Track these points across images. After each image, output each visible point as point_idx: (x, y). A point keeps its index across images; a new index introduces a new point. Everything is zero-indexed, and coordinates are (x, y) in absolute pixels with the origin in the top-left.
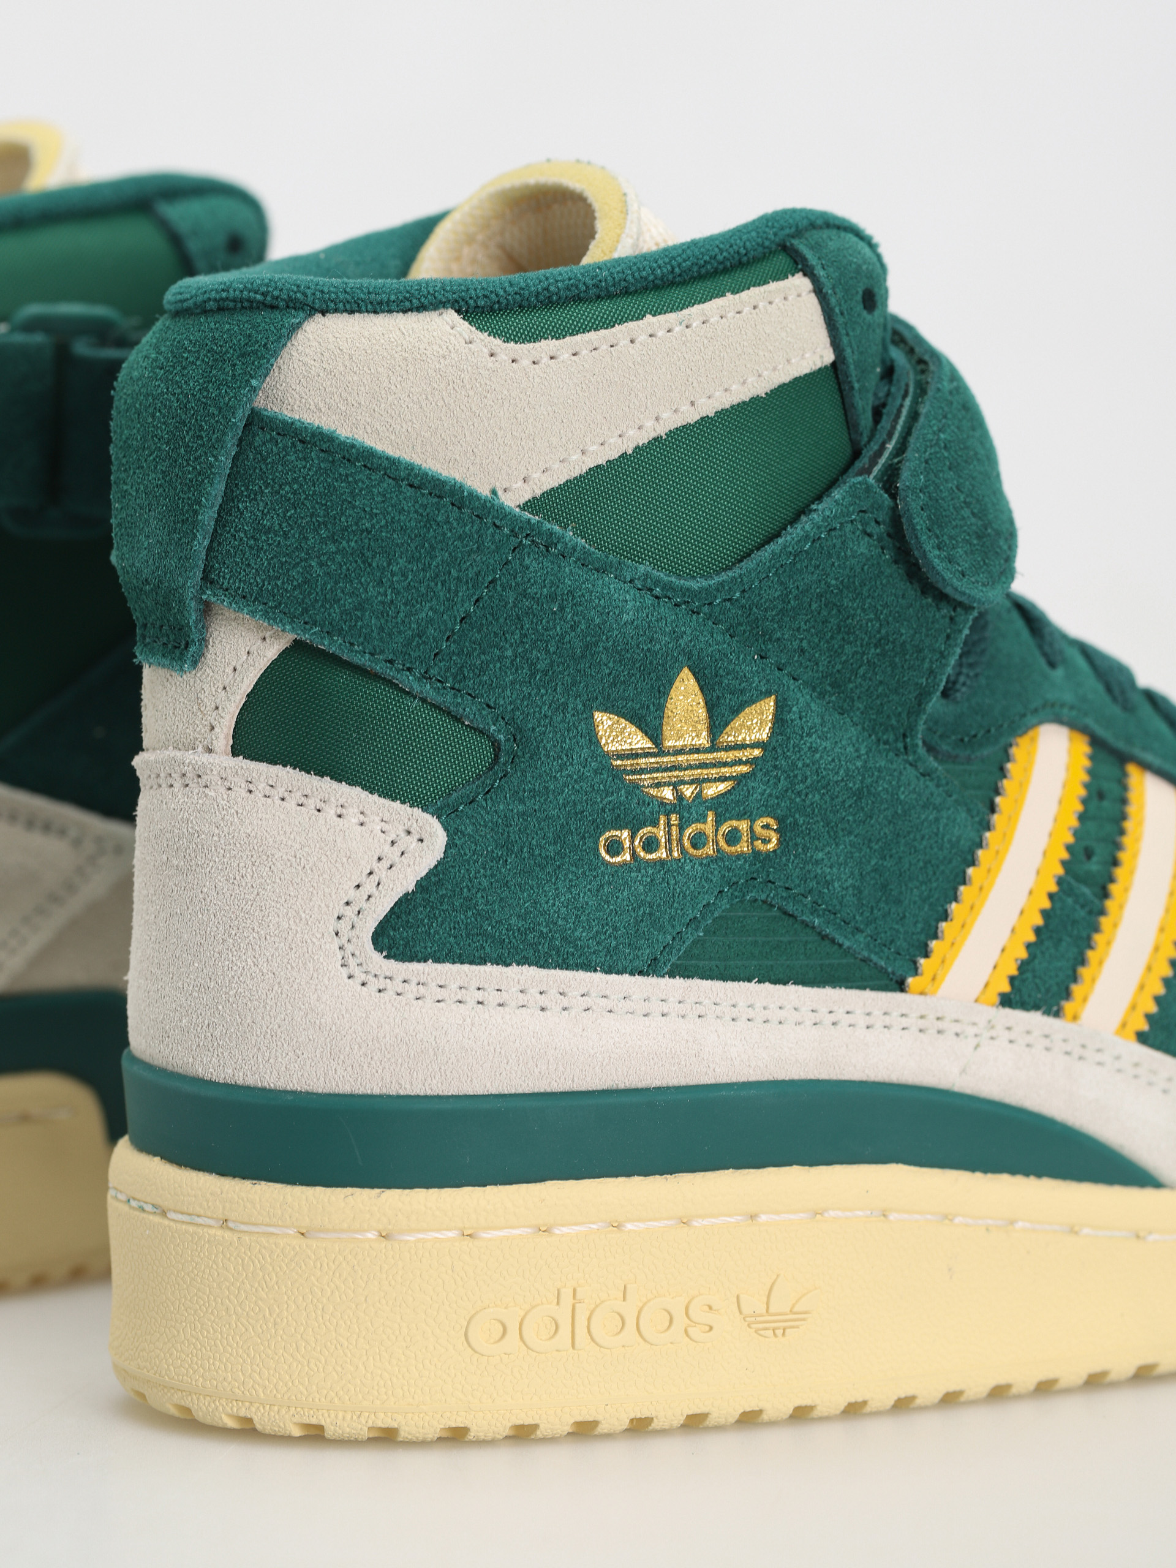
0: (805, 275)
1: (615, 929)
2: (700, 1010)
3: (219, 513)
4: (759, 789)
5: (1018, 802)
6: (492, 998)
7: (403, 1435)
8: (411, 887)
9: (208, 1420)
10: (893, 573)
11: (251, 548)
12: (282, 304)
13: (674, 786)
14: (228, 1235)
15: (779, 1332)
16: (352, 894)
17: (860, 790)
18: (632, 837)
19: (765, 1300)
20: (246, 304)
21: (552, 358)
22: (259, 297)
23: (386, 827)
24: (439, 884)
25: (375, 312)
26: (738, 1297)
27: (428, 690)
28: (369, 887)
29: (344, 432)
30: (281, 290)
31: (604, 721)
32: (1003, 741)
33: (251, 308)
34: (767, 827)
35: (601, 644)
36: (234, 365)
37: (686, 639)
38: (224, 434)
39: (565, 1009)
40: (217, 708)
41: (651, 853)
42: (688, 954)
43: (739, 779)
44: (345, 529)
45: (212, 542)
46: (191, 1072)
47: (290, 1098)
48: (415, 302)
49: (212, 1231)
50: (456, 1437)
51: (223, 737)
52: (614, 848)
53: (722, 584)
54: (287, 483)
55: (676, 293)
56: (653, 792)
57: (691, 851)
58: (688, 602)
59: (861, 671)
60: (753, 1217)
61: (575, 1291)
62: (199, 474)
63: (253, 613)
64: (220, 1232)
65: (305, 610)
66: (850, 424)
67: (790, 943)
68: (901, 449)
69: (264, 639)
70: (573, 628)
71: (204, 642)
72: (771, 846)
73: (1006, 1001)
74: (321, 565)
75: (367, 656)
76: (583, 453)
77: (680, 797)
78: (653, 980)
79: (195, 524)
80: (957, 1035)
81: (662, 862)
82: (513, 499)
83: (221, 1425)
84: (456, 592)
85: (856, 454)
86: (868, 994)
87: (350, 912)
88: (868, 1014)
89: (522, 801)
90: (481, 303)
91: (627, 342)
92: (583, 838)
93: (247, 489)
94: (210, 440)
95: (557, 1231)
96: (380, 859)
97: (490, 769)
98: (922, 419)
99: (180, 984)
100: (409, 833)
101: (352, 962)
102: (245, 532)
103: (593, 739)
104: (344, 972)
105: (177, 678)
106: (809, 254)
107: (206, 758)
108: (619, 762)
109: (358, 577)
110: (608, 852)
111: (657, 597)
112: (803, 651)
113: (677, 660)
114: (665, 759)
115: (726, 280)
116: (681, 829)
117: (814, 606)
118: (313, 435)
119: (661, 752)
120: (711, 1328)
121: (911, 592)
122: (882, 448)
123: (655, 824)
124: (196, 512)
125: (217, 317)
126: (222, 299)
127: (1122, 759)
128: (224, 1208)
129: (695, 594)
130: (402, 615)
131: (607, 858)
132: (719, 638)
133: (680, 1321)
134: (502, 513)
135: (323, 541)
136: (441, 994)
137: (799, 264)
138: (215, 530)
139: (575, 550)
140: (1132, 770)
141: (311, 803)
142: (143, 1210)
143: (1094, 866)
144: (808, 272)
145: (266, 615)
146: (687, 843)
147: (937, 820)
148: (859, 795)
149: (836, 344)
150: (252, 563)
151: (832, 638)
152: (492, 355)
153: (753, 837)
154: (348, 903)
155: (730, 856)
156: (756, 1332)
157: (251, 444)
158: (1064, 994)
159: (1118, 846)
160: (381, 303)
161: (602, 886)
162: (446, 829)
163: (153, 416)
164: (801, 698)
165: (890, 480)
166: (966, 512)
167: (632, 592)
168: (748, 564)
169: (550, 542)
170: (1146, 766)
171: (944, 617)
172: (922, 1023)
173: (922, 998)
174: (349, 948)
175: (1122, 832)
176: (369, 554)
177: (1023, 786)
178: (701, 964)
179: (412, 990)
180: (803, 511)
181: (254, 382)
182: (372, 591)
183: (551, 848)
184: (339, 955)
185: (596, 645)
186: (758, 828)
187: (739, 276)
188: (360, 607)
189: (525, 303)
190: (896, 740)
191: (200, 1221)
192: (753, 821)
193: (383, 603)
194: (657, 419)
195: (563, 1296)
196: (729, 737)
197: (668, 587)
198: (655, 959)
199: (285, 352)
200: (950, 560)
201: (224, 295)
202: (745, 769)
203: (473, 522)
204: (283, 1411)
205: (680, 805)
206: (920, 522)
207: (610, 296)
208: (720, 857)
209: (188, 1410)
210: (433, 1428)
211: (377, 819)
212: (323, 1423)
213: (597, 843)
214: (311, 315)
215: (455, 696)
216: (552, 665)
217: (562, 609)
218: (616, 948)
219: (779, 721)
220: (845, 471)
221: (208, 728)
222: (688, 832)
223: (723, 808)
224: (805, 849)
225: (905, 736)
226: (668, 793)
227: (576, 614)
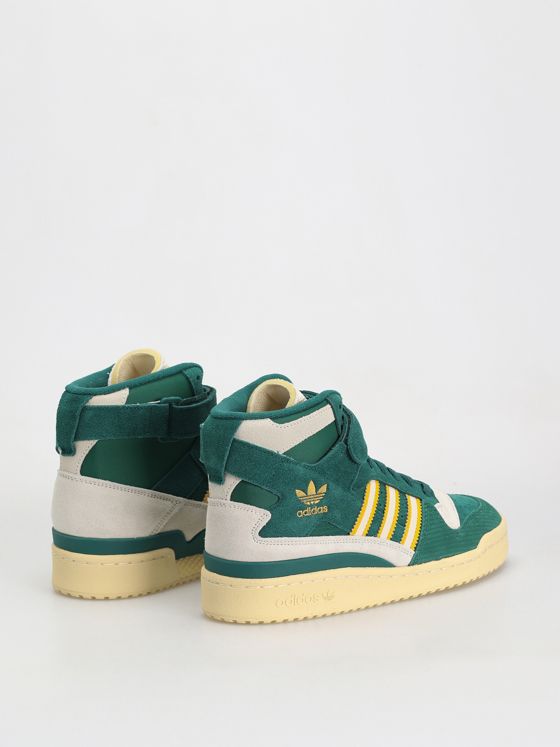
0: (329, 404)
1: (300, 529)
2: (315, 542)
3: (228, 457)
4: (324, 501)
5: (368, 497)
6: (280, 543)
7: (265, 622)
8: (265, 525)
9: (228, 621)
10: (347, 459)
11: (235, 464)
12: (238, 418)
13: (310, 502)
14: (232, 588)
15: (329, 600)
16: (255, 526)
17: (342, 499)
18: (303, 511)
19: (327, 594)
20: (231, 418)
21: (287, 426)
22: (234, 417)
23: (260, 513)
24: (270, 523)
25: (255, 419)
26: (322, 594)
27: (267, 489)
28: (258, 525)
29: (251, 442)
30: (238, 416)
31: (297, 491)
32: (365, 486)
33: (232, 419)
34: (325, 508)
35: (297, 478)
36: (230, 430)
37: (312, 475)
38: (229, 443)
39: (292, 544)
40: (227, 492)
41: (305, 514)
42: (312, 532)
43: (321, 500)
44: (252, 460)
45: (226, 462)
46: (223, 558)
47: (244, 563)
48: (263, 417)
49: (229, 587)
50: (274, 622)
51: (229, 497)
52: (300, 514)
53: (317, 465)
54: (241, 452)
55: (307, 411)
56: (306, 503)
57: (313, 513)
58: (312, 469)
59: (342, 478)
60: (325, 579)
61: (295, 595)
62: (224, 450)
63: (235, 476)
64: (230, 587)
65: (245, 475)
66: (338, 431)
67: (329, 528)
68: (347, 435)
69: (236, 480)
70: (292, 475)
71: (225, 480)
72: (326, 511)
73: (367, 535)
74: (248, 467)
75: (257, 483)
76: (293, 443)
77: (311, 504)
78: (307, 538)
79: (224, 459)
80: (359, 542)
81: (308, 516)
82: (281, 453)
83: (230, 622)
84: (272, 471)
85: (339, 437)
86: (343, 536)
87: (254, 529)
88: (343, 540)
89: (284, 507)
90: (274, 417)
91: (300, 422)
92: (294, 513)
93: (233, 453)
94: (226, 444)
95: (291, 584)
96: (259, 519)
97: (278, 501)
98: (351, 429)
99: (221, 542)
100: (264, 514)
101: (255, 538)
102: (233, 461)
103: (296, 495)
104: (254, 540)
105: (219, 486)
106: (330, 400)
107: (226, 501)
108: (300, 499)
109: (255, 469)
110: (298, 515)
111: (306, 468)
112: (331, 475)
113: (310, 479)
114: (308, 497)
115: (316, 407)
116: (311, 510)
117: (333, 467)
118: (246, 443)
119: (307, 496)
120: (318, 600)
121: (350, 462)
122: (344, 435)
123: (306, 509)
124: (223, 457)
125: (225, 420)
126: (226, 417)
127: (385, 485)
128: (231, 583)
129: (313, 467)
130: (263, 475)
131: (298, 516)
132: (317, 474)
133: (313, 599)
134: (280, 456)
135: (248, 463)
136: (271, 543)
137: (328, 402)
138: (227, 460)
139: (292, 461)
140: (387, 486)
141: (246, 510)
142: (213, 583)
143: (381, 507)
144: (330, 404)
145: (238, 476)
146: (312, 512)
147: (355, 503)
148: (341, 500)
149: (335, 417)
150: (235, 467)
151: (337, 472)
152: (277, 427)
153: (323, 510)
154: (254, 528)
155: (319, 513)
156: (325, 600)
157: (234, 445)
158: (377, 533)
159: (386, 503)
160: (256, 418)
161: (298, 521)
162: (271, 513)
163: (213, 438)
164: (331, 484)
165: (346, 442)
166: (359, 446)
167: (302, 468)
168: (322, 461)
169: (288, 460)
170: (389, 485)
171: (356, 466)
172: (353, 541)
173: (353, 536)
174: (254, 536)
175: (386, 500)
176: (257, 465)
177: (369, 494)
178: (314, 533)
179: (266, 543)
180: (330, 449)
181: (234, 434)
182: (257, 472)
183: (289, 515)
184: (253, 537)
185: (296, 478)
186: (324, 508)
187: (318, 406)
188: (255, 474)
189: (282, 416)
190: (347, 489)
191: (226, 585)
192: (323, 507)
193: (259, 473)
194: (306, 436)
195: (293, 596)
196: (319, 491)
197: (309, 466)
198: (307, 534)
199: (239, 427)
200: (357, 457)
201: (227, 416)
202: (322, 498)
203: (275, 458)
204: (243, 619)
205: (311, 506)
206: (352, 450)
207: (296, 413)
208: (318, 514)
209: (213, 617)
210: (270, 621)
211: (258, 512)
212: (250, 621)
213: (297, 514)
214: (243, 420)
215: (272, 489)
216: (289, 482)
217: (290, 472)
218: (301, 532)
219: (327, 488)
220: (337, 440)
221: (226, 496)
222: (312, 510)
223: (318, 505)
224: (332, 511)
225: (349, 488)
226: (309, 503)
227: (293, 473)
